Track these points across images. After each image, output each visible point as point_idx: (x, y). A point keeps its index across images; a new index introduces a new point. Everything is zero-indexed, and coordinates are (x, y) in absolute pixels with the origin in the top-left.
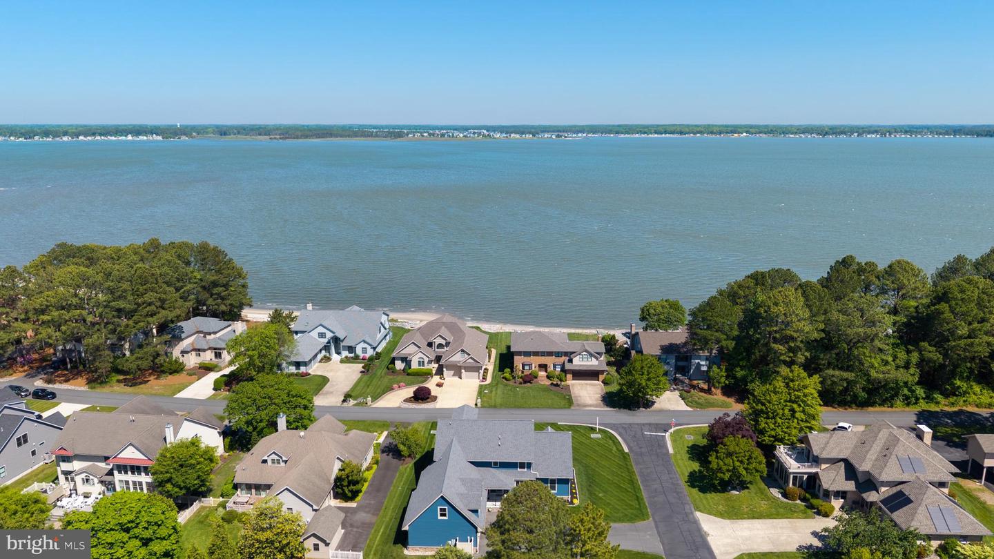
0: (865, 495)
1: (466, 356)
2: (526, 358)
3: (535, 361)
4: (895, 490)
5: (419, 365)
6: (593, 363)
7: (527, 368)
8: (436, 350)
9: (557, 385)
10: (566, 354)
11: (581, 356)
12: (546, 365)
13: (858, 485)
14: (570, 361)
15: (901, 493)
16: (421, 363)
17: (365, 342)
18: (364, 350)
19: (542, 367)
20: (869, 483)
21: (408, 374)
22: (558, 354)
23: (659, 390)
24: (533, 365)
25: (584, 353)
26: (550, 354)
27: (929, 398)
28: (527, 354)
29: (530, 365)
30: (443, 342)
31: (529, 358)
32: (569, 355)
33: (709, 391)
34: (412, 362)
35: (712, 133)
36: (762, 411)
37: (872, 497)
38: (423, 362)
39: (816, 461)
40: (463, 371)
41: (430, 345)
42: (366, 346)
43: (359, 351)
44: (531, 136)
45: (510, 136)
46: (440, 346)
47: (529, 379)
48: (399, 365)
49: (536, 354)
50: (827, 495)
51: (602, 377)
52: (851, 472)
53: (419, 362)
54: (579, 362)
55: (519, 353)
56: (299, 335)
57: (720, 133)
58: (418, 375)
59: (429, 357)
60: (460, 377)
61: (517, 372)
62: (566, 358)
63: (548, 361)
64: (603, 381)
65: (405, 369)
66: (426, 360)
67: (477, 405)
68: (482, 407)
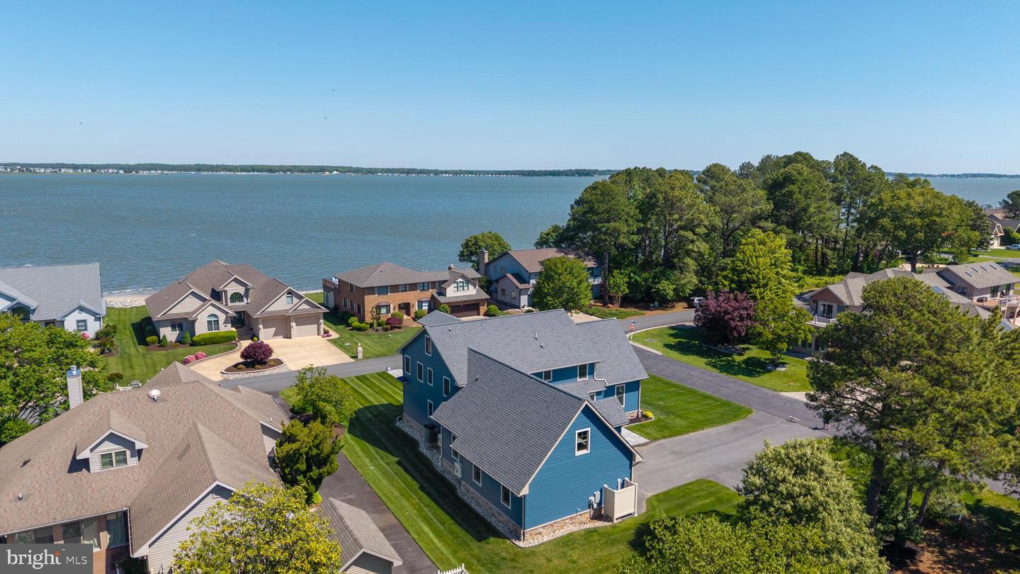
1: (295, 300)
2: (381, 297)
3: (394, 300)
5: (210, 329)
6: (472, 292)
7: (383, 311)
8: (230, 304)
11: (456, 285)
12: (409, 304)
14: (442, 293)
16: (213, 324)
17: (82, 309)
18: (82, 324)
19: (403, 309)
21: (193, 344)
22: (424, 286)
24: (392, 306)
25: (460, 280)
26: (413, 287)
28: (383, 290)
29: (388, 307)
30: (241, 290)
31: (385, 297)
32: (440, 286)
34: (197, 324)
35: (302, 171)
38: (217, 322)
40: (293, 324)
41: (216, 295)
42: (84, 316)
44: (90, 171)
45: (60, 170)
46: (237, 297)
48: (169, 334)
49: (395, 289)
51: (483, 309)
53: (209, 322)
54: (453, 293)
55: (371, 290)
57: (310, 172)
58: (214, 343)
59: (226, 313)
60: (288, 336)
61: (368, 319)
62: (433, 292)
63: (412, 297)
64: (485, 314)
65: (180, 341)
66: (222, 317)
67: (355, 357)
68: (365, 358)
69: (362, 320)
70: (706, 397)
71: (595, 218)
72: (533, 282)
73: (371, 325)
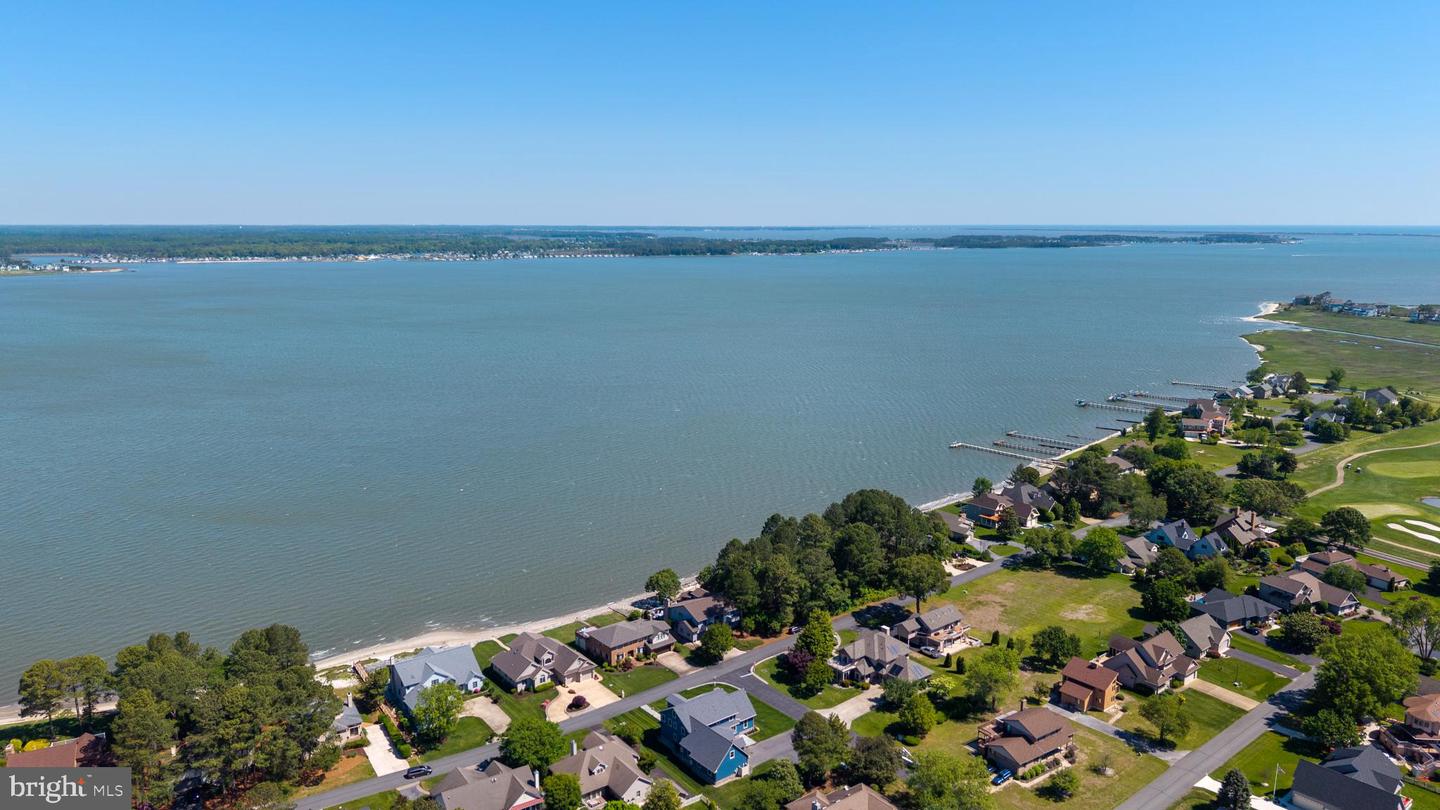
0: (880, 672)
1: (582, 662)
2: (619, 650)
3: (626, 650)
4: (893, 664)
5: (541, 682)
6: (666, 638)
7: (621, 657)
9: (650, 664)
10: (645, 638)
11: (658, 636)
12: (633, 651)
13: (874, 668)
14: (650, 642)
15: (895, 666)
17: (476, 676)
18: (475, 684)
19: (631, 654)
20: (879, 666)
21: (535, 692)
22: (641, 640)
23: (724, 649)
24: (625, 654)
25: (660, 633)
26: (631, 643)
27: (854, 605)
28: (620, 647)
29: (623, 655)
30: (550, 657)
31: (621, 649)
32: (648, 638)
33: (742, 636)
34: (535, 681)
36: (811, 642)
37: (884, 672)
38: (544, 678)
39: (852, 661)
40: (581, 675)
41: (538, 662)
42: (476, 680)
43: (471, 687)
47: (627, 666)
49: (626, 645)
50: (863, 678)
51: (672, 648)
52: (869, 662)
53: (541, 679)
54: (657, 641)
55: (614, 648)
56: (411, 688)
58: (545, 690)
59: (549, 673)
60: (578, 681)
61: (614, 663)
62: (645, 641)
63: (634, 647)
64: (674, 650)
65: (527, 689)
66: (546, 675)
67: (620, 697)
68: (626, 696)
69: (610, 664)
70: (782, 715)
71: (734, 592)
72: (700, 626)
73: (616, 667)
